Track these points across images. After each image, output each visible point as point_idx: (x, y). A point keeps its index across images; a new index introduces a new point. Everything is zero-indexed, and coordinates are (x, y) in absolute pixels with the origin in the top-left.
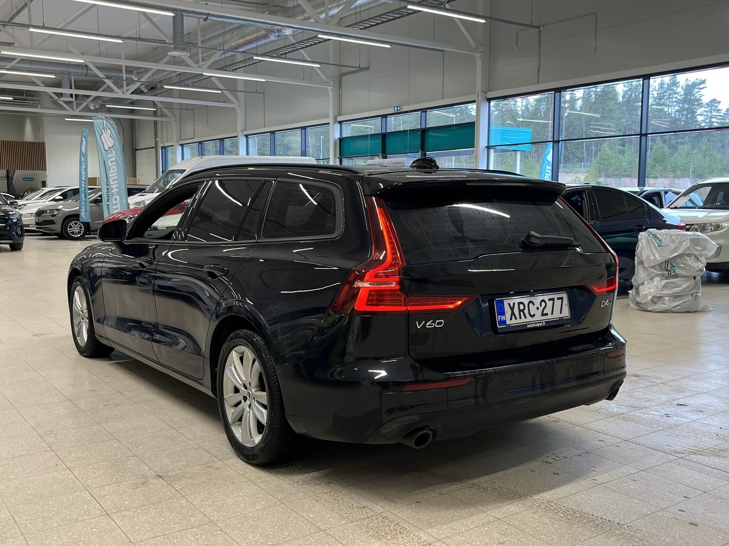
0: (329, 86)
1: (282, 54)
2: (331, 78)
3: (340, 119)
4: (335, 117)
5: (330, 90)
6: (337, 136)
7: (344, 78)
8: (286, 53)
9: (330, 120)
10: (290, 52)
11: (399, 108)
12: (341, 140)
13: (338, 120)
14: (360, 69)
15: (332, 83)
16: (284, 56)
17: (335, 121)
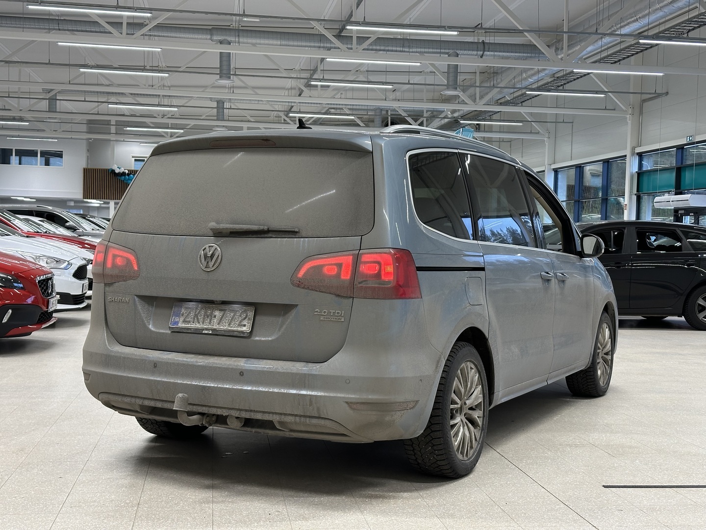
0: (628, 115)
1: (559, 86)
2: (630, 105)
3: (638, 150)
4: (633, 148)
5: (628, 119)
6: (635, 169)
7: (645, 104)
8: (562, 85)
9: (628, 152)
10: (565, 84)
11: (691, 139)
12: (640, 174)
13: (636, 152)
14: (658, 96)
15: (630, 111)
16: (561, 88)
17: (633, 154)
